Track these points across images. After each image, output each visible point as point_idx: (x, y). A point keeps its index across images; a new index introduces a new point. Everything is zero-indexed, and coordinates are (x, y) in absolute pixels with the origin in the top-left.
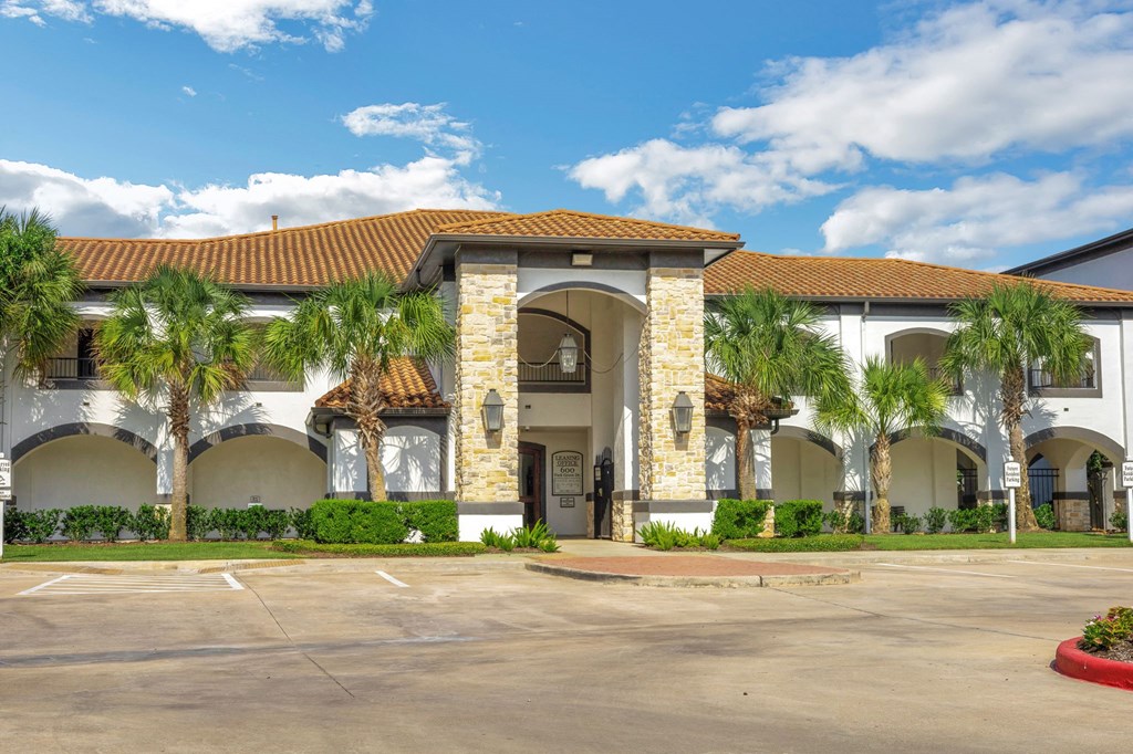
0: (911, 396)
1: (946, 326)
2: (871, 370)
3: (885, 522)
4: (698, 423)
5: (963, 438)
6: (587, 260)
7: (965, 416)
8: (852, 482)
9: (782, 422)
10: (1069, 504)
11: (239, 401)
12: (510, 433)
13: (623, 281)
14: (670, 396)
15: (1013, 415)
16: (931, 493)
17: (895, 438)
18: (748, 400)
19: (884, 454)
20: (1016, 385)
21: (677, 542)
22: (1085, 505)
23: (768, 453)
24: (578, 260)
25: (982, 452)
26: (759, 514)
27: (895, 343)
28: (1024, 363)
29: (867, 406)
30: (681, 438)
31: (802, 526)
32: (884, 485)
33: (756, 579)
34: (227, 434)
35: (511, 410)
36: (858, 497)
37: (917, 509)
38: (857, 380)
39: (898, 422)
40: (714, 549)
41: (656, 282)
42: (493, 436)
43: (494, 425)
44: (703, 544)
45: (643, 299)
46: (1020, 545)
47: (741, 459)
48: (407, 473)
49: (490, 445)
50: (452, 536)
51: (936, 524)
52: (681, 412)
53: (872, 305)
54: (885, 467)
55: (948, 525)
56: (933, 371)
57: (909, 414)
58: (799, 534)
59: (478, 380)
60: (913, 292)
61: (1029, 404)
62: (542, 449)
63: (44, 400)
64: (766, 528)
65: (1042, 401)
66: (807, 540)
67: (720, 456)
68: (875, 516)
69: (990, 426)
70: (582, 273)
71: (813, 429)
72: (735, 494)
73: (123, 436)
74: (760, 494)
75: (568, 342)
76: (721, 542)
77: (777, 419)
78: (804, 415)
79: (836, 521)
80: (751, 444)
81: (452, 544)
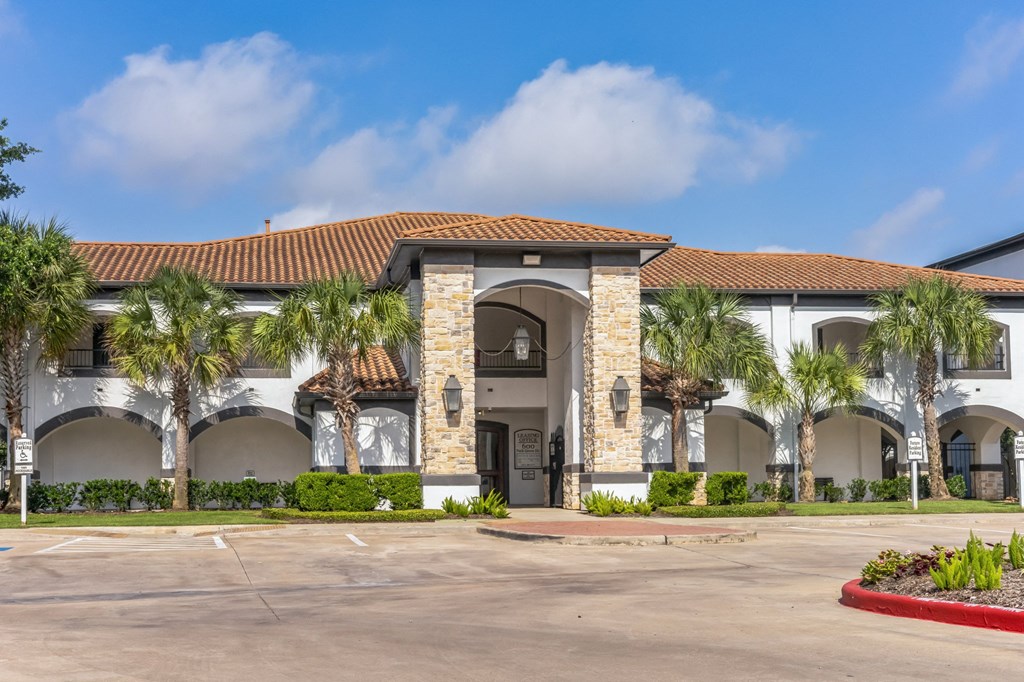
0: (832, 379)
1: (866, 315)
2: (796, 355)
3: (810, 491)
4: (635, 404)
5: (883, 417)
6: (536, 260)
7: (885, 396)
8: (782, 456)
9: (716, 403)
10: (984, 475)
11: (234, 386)
12: (468, 414)
13: (568, 278)
14: (609, 380)
15: (926, 394)
16: (856, 464)
17: (819, 417)
18: (681, 383)
19: (808, 430)
21: (615, 510)
22: (999, 476)
23: (702, 430)
24: (528, 260)
25: (901, 428)
26: (690, 484)
27: (821, 333)
28: (939, 348)
29: (791, 386)
30: (620, 417)
31: (729, 495)
32: (809, 458)
33: (662, 538)
34: (224, 415)
35: (468, 393)
36: (788, 469)
37: (843, 481)
38: (783, 364)
39: (822, 402)
40: (647, 514)
41: (597, 279)
42: (453, 416)
43: (453, 407)
44: (638, 510)
45: (586, 294)
46: (922, 511)
47: (678, 433)
48: (380, 448)
49: (450, 424)
50: (418, 505)
51: (858, 493)
52: (619, 395)
53: (800, 296)
54: (809, 442)
55: (869, 494)
56: (853, 356)
57: (832, 393)
58: (726, 502)
59: (439, 367)
60: (838, 285)
61: (943, 385)
62: (505, 428)
63: (64, 388)
64: (699, 497)
65: (955, 382)
66: (733, 506)
67: (658, 433)
68: (802, 485)
69: (908, 400)
70: (532, 272)
71: (747, 408)
72: (671, 467)
73: (133, 417)
74: (694, 467)
75: (522, 333)
76: (654, 509)
77: (710, 399)
78: (735, 396)
79: (767, 491)
80: (684, 422)
81: (416, 511)
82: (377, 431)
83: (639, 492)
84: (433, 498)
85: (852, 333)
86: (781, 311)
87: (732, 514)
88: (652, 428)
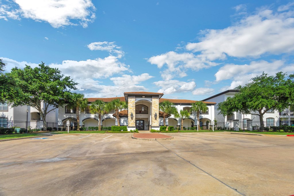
0: (186, 114)
1: (190, 106)
2: (181, 111)
3: (182, 129)
4: (158, 117)
5: (192, 119)
6: (144, 97)
7: (192, 117)
8: (179, 124)
9: (170, 117)
10: (204, 127)
11: (108, 115)
12: (134, 118)
13: (149, 99)
14: (154, 113)
15: (198, 116)
16: (188, 125)
17: (184, 119)
18: (165, 114)
19: (182, 121)
20: (199, 113)
21: (154, 131)
22: (206, 127)
23: (168, 121)
24: (143, 97)
25: (194, 121)
26: (166, 128)
27: (184, 108)
28: (199, 110)
29: (180, 115)
30: (156, 119)
31: (171, 129)
32: (182, 124)
33: (155, 139)
34: (106, 119)
35: (134, 115)
36: (179, 126)
37: (186, 127)
38: (179, 112)
39: (184, 117)
40: (159, 132)
41: (153, 99)
42: (132, 118)
43: (132, 117)
44: (158, 132)
45: (151, 102)
46: (199, 132)
47: (165, 121)
48: (124, 123)
49: (132, 119)
50: (127, 131)
51: (189, 129)
52: (156, 115)
53: (181, 104)
54: (182, 122)
55: (190, 129)
56: (188, 111)
57: (186, 116)
58: (171, 130)
59: (130, 112)
60: (186, 102)
61: (200, 115)
62: (144, 120)
63: (86, 115)
64: (167, 130)
65: (201, 115)
66: (171, 131)
67: (162, 121)
68: (181, 128)
69: (195, 118)
70: (144, 99)
71: (174, 118)
72: (163, 125)
73: (95, 119)
74: (167, 125)
75: (143, 107)
76: (160, 131)
77: (169, 117)
78: (172, 116)
79: (177, 128)
80: (165, 119)
81: (126, 132)
82: (124, 121)
83: (158, 129)
84: (129, 129)
85: (188, 108)
86: (179, 106)
87: (171, 132)
88: (161, 120)
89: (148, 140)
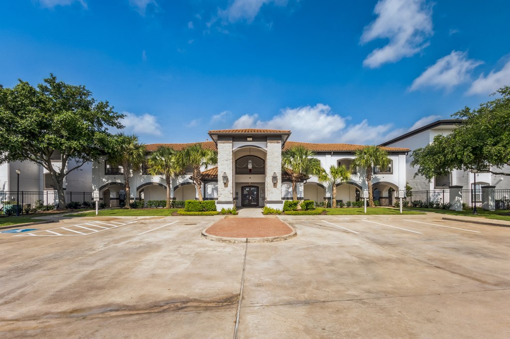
0: (341, 174)
1: (353, 158)
2: (332, 168)
3: (335, 205)
4: (279, 180)
5: (356, 185)
6: (251, 139)
7: (357, 179)
8: (328, 195)
9: (308, 181)
10: (384, 200)
11: (185, 177)
12: (230, 183)
13: (260, 144)
14: (272, 174)
15: (369, 178)
16: (347, 197)
17: (338, 185)
18: (295, 175)
19: (335, 188)
20: (369, 171)
21: (270, 212)
22: (387, 200)
23: (303, 188)
24: (248, 139)
25: (361, 188)
26: (296, 204)
27: (340, 163)
28: (372, 166)
29: (330, 176)
30: (275, 185)
31: (308, 207)
32: (334, 196)
33: (245, 239)
34: (182, 184)
35: (230, 178)
36: (329, 199)
37: (345, 202)
38: (328, 171)
39: (339, 181)
40: (280, 214)
41: (269, 144)
42: (226, 184)
43: (225, 182)
44: (278, 213)
45: (266, 149)
46: (368, 214)
47: (295, 190)
48: (213, 194)
49: (225, 187)
50: (215, 210)
51: (349, 205)
52: (275, 178)
53: (334, 153)
54: (335, 191)
55: (352, 205)
56: (348, 168)
57: (342, 178)
58: (307, 209)
59: (222, 171)
60: (344, 149)
61: (374, 176)
62: (258, 187)
63: (144, 177)
64: (299, 207)
65: (377, 175)
66: (309, 211)
67: (291, 190)
68: (333, 203)
69: (364, 181)
70: (250, 143)
71: (318, 182)
72: (292, 198)
73: (161, 185)
74: (300, 199)
75: (250, 161)
76: (284, 211)
77: (306, 180)
78: (313, 179)
79: (323, 204)
80: (296, 186)
81: (215, 212)
82: (213, 189)
83: (280, 207)
84: (219, 207)
85: (348, 162)
86: (328, 157)
87: (306, 214)
88: (289, 188)
89: (230, 241)
